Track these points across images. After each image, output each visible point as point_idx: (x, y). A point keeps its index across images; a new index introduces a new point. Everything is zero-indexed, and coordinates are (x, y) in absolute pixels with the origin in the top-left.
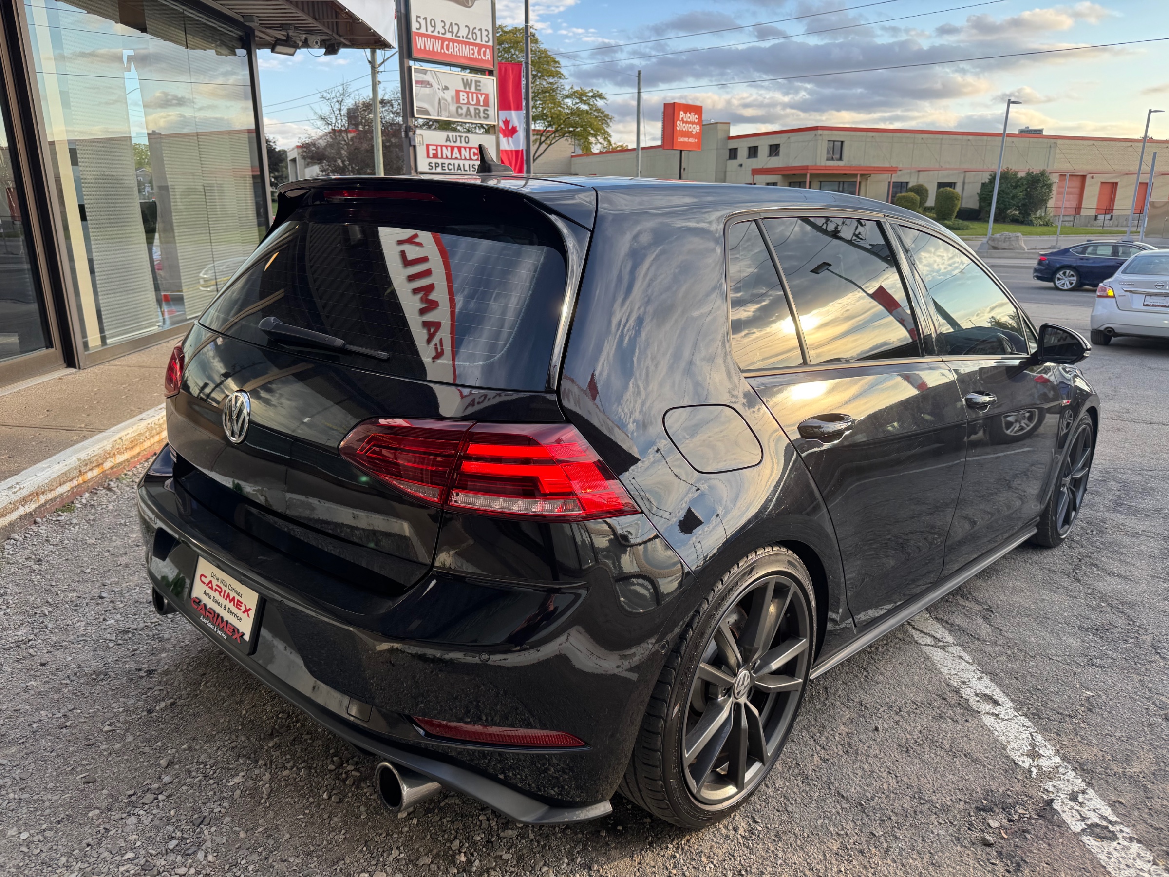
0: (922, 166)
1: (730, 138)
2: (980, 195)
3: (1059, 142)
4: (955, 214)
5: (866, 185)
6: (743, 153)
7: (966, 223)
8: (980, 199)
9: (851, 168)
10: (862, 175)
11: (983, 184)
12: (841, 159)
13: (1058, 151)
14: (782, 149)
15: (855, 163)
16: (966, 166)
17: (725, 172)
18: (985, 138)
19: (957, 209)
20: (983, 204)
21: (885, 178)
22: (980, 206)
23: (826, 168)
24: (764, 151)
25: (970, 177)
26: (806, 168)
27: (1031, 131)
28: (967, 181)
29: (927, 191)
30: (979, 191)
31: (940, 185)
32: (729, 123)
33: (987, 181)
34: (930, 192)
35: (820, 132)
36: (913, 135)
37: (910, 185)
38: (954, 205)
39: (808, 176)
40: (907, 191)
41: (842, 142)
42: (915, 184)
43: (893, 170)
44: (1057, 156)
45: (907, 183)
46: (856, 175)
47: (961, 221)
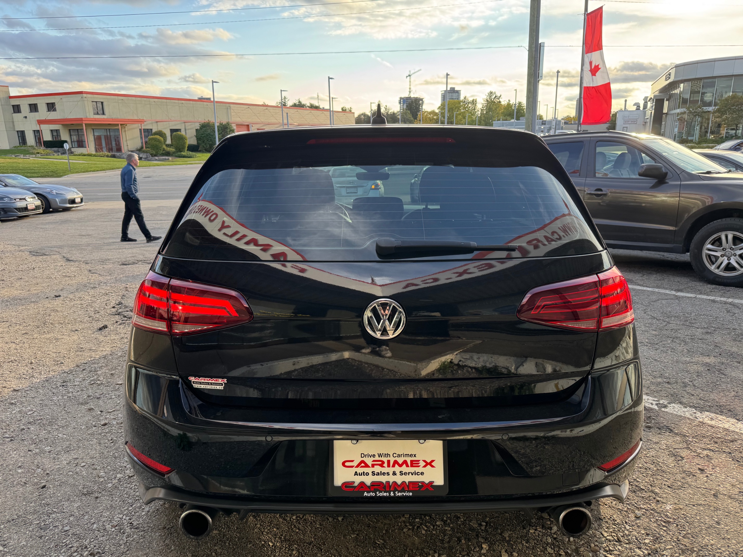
0: (158, 119)
1: (11, 97)
2: (196, 136)
3: (232, 105)
4: (186, 148)
5: (125, 131)
6: (25, 109)
7: (194, 153)
8: (197, 139)
9: (113, 120)
10: (121, 125)
11: (197, 130)
12: (103, 114)
13: (232, 111)
14: (57, 106)
15: (114, 117)
16: (185, 119)
17: (13, 122)
18: (191, 102)
19: (187, 146)
20: (200, 142)
21: (137, 126)
22: (198, 143)
23: (95, 120)
24: (42, 108)
25: (188, 126)
26: (81, 120)
27: (204, 99)
28: (187, 128)
29: (165, 134)
30: (195, 134)
31: (172, 131)
32: (8, 86)
33: (199, 128)
34: (167, 135)
35: (85, 95)
36: (148, 99)
37: (154, 131)
38: (185, 143)
39: (84, 125)
40: (152, 135)
41: (102, 103)
42: (156, 130)
43: (141, 121)
44: (232, 114)
45: (151, 129)
46: (117, 125)
47: (191, 153)
